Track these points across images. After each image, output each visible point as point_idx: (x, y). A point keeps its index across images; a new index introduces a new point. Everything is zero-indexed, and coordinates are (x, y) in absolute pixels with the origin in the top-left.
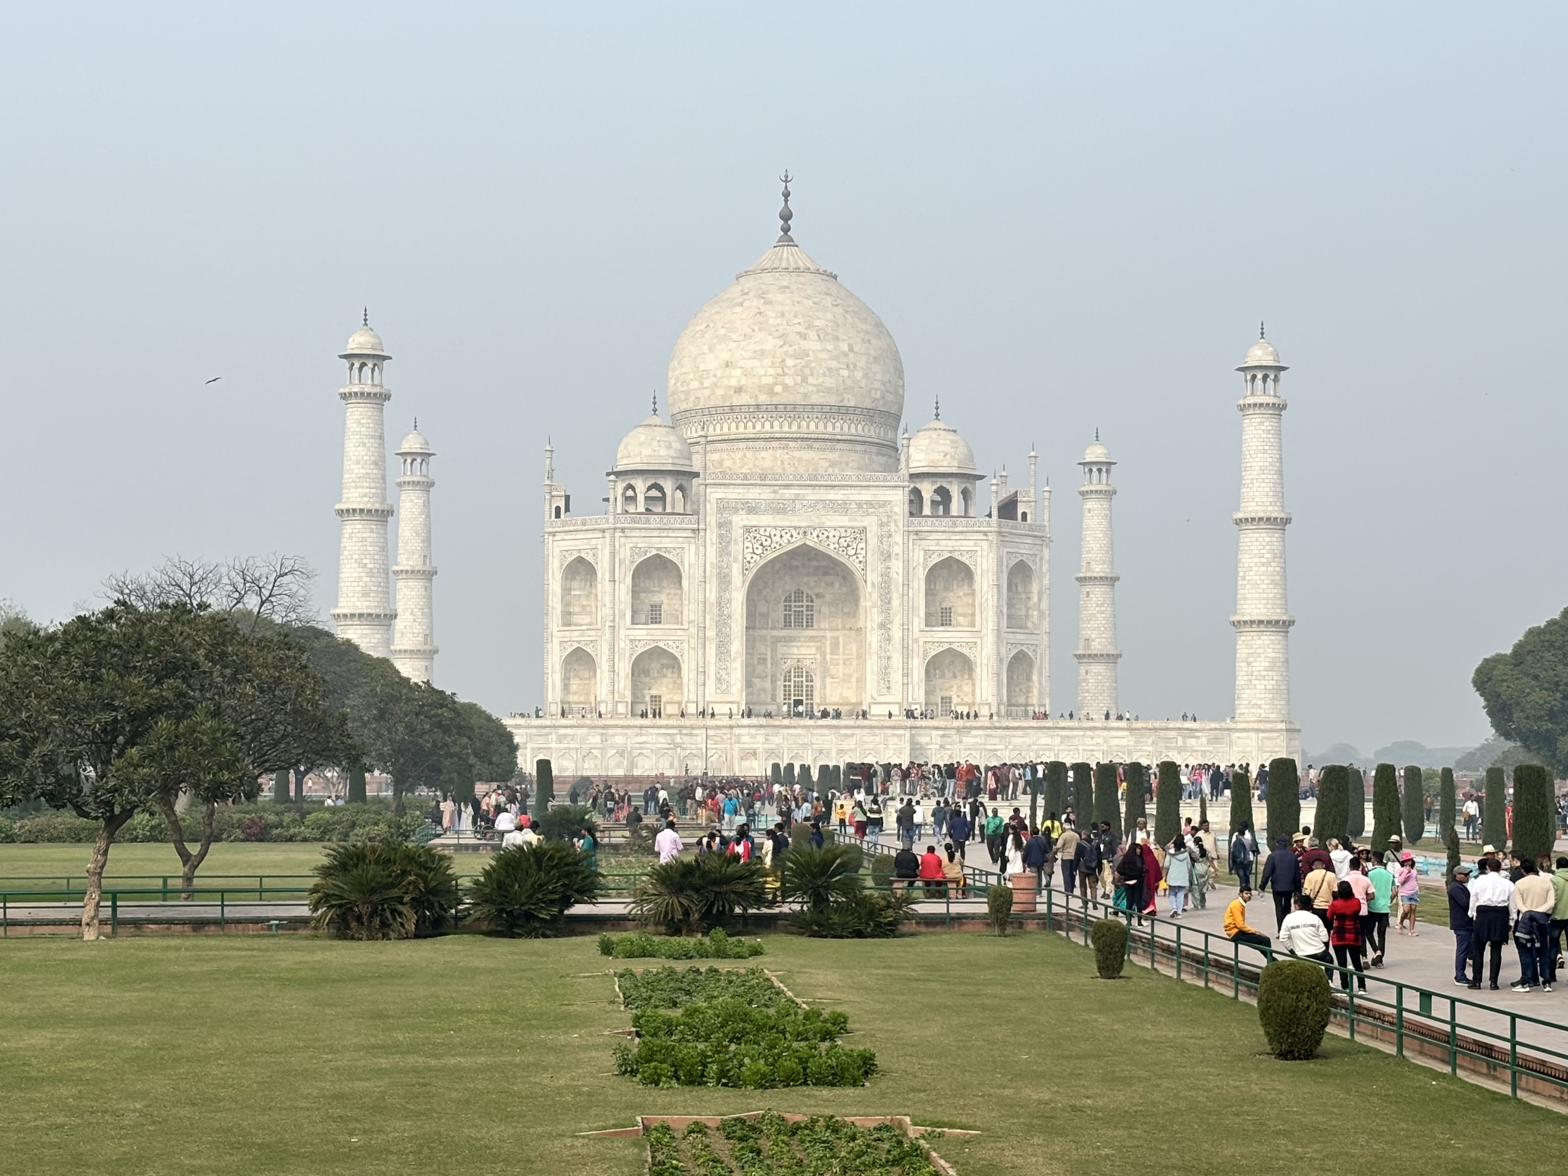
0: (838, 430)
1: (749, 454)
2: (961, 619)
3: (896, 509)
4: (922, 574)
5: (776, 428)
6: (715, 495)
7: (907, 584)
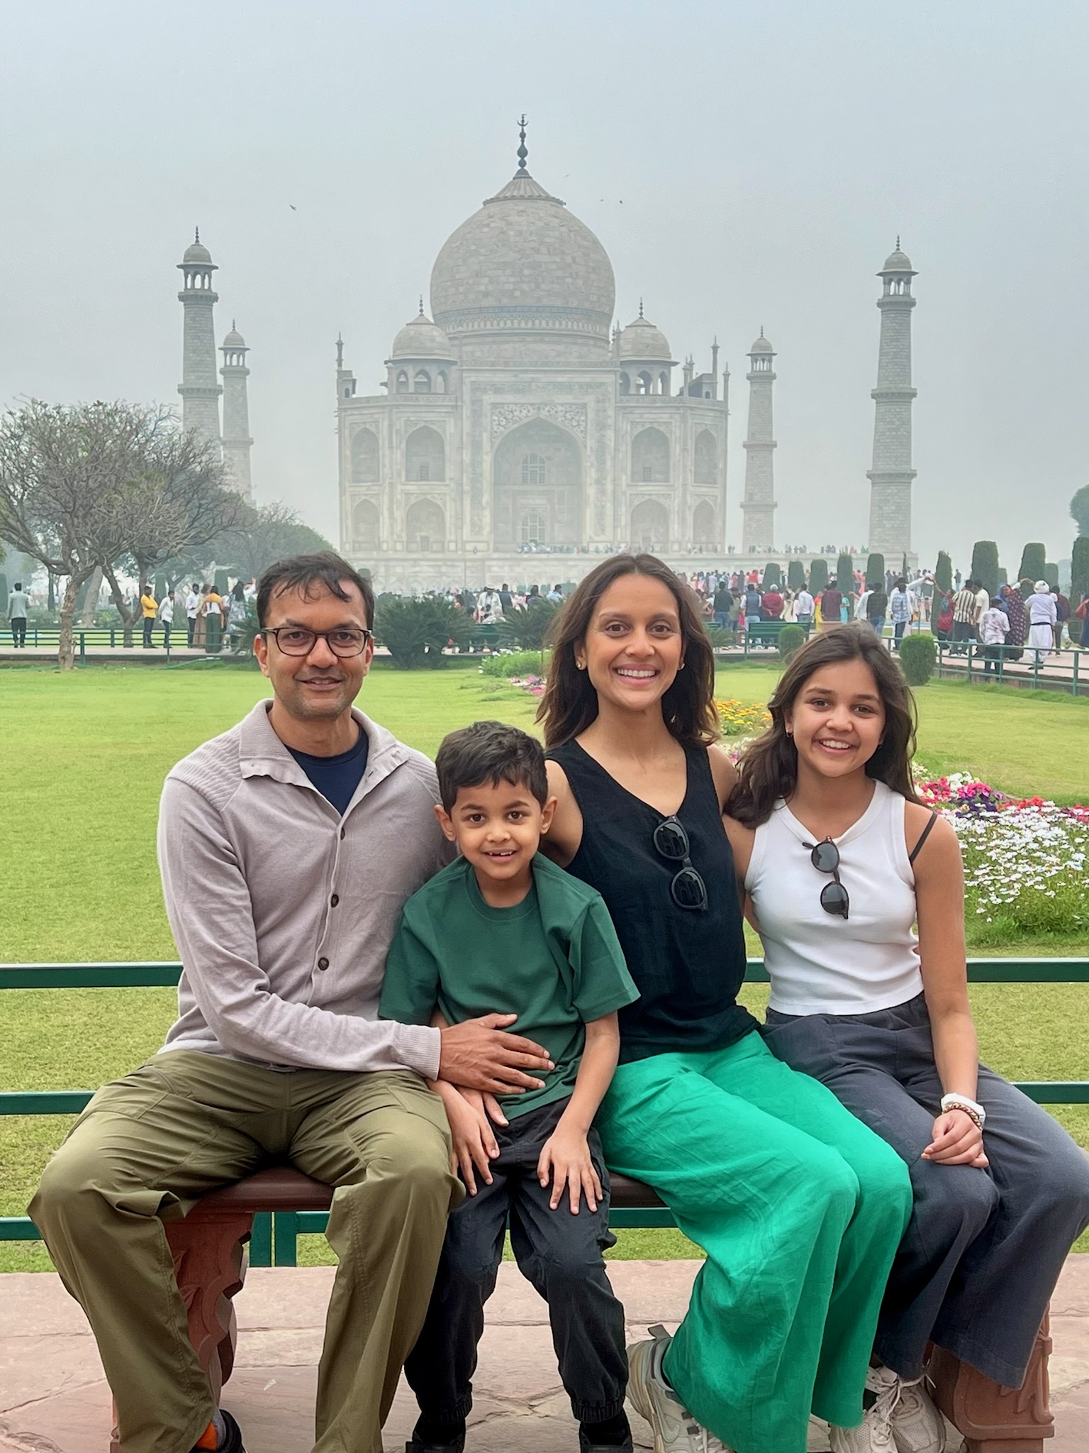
0: (563, 326)
1: (495, 347)
2: (659, 476)
3: (610, 389)
4: (629, 440)
5: (516, 325)
6: (470, 378)
7: (616, 449)
